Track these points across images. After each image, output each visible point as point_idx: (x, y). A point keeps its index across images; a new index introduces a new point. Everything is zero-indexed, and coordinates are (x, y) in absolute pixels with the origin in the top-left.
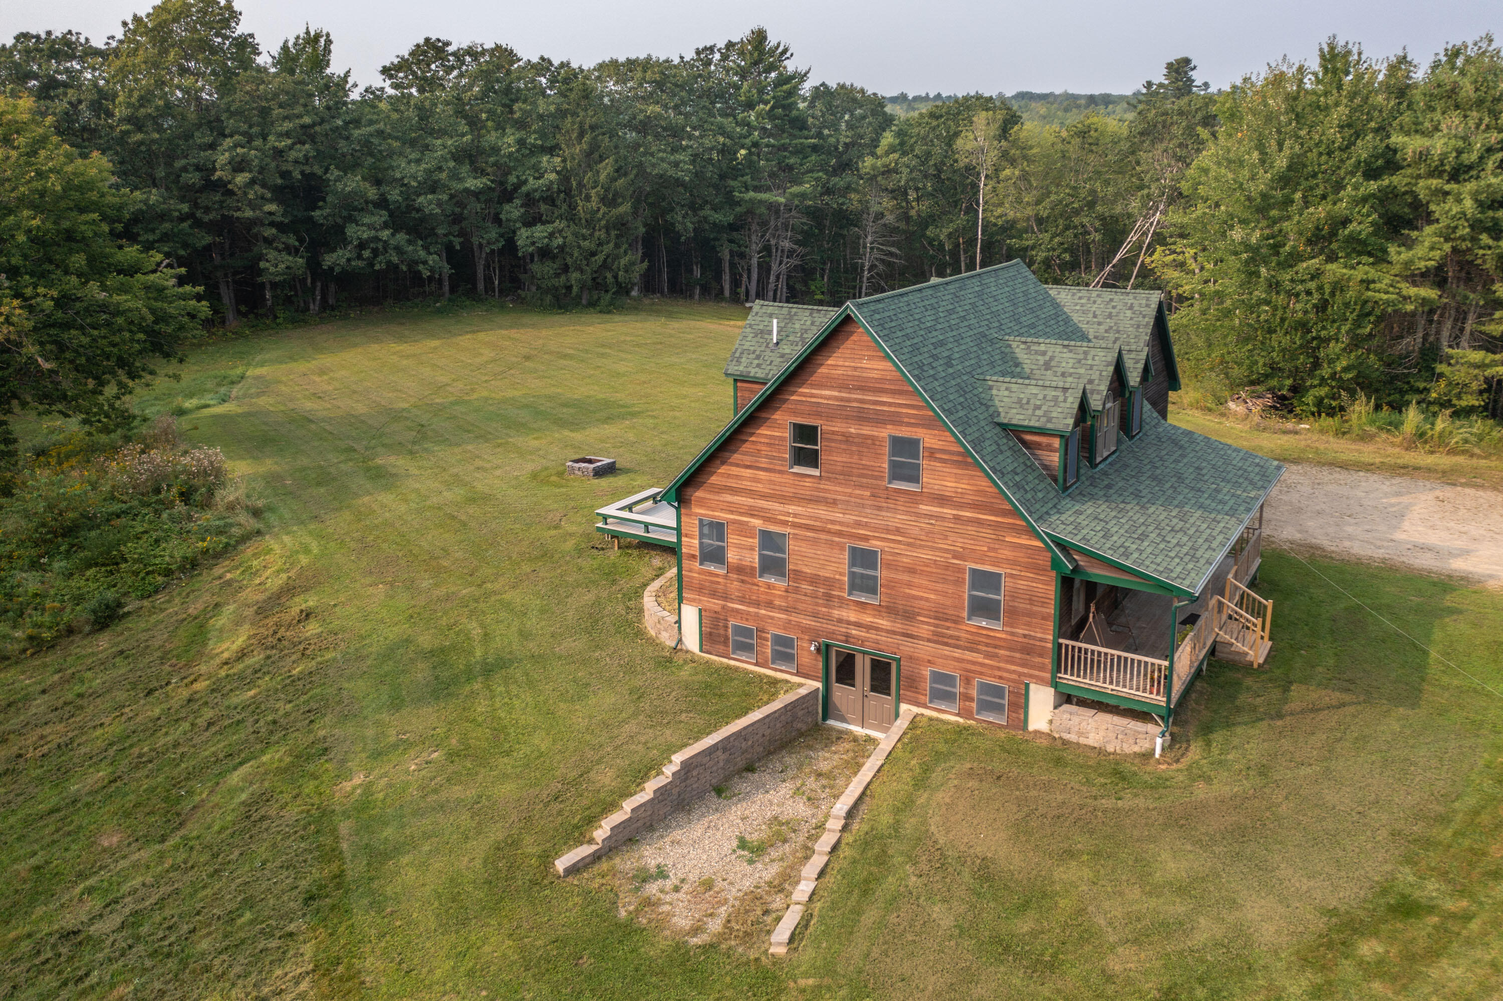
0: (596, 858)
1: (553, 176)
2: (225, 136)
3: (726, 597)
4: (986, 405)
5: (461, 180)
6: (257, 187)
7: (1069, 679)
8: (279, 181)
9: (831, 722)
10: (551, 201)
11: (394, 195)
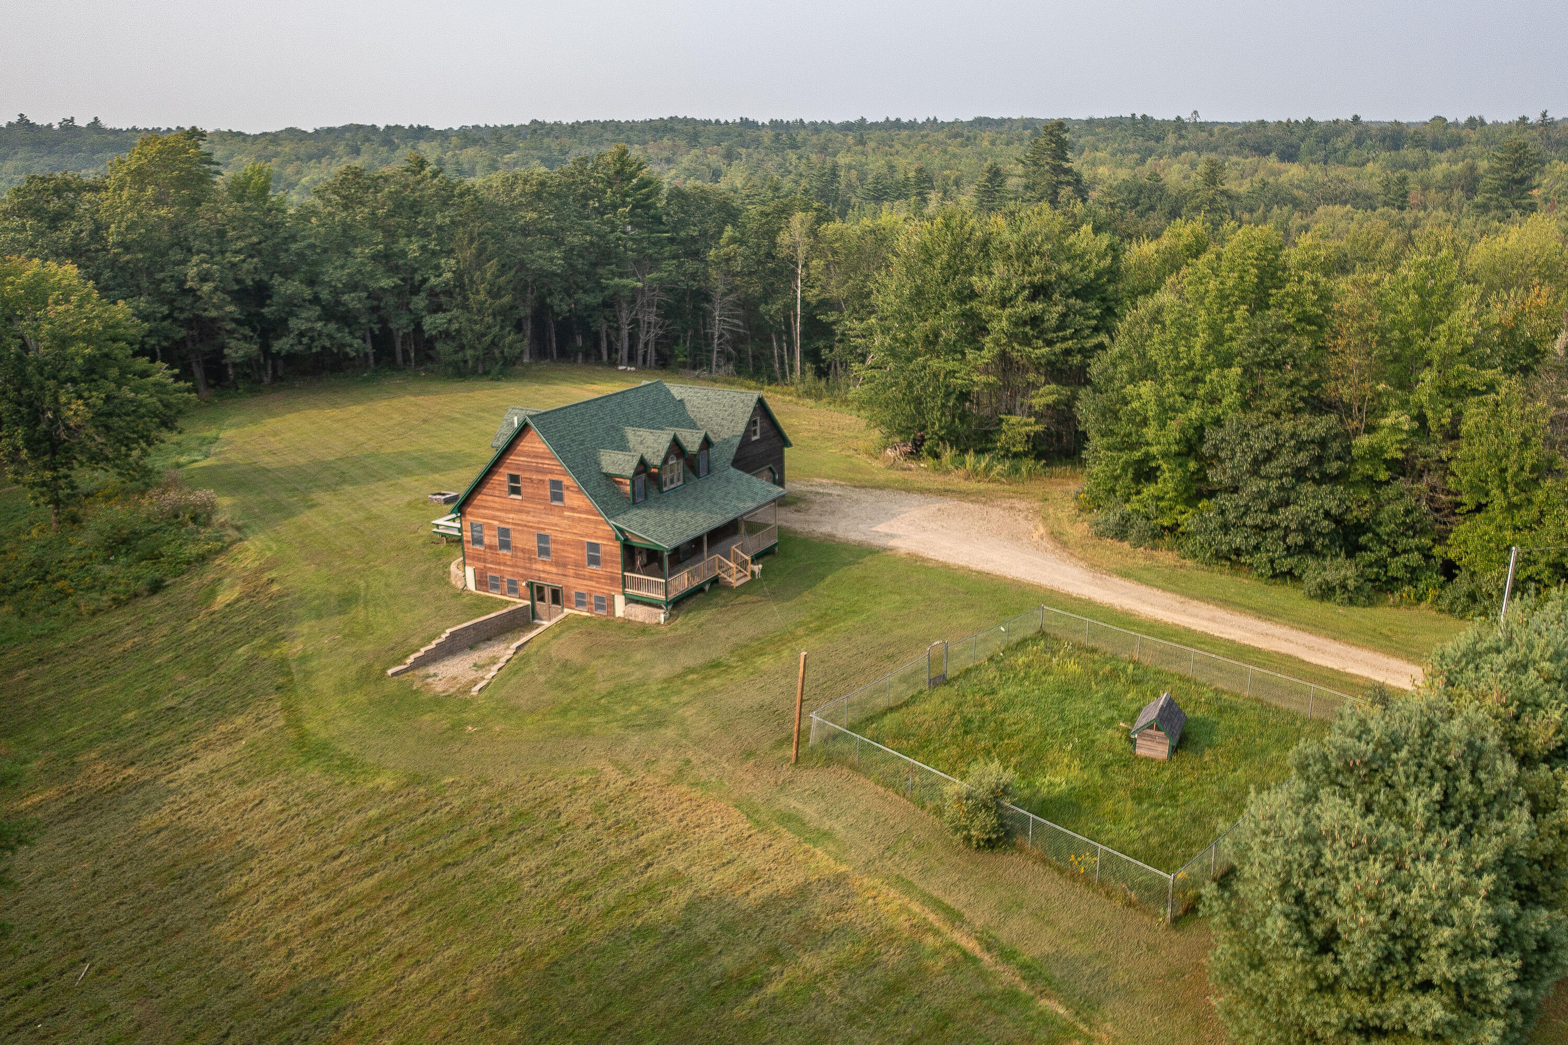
0: (406, 670)
1: (449, 275)
2: (193, 254)
3: (485, 561)
4: (598, 464)
5: (377, 280)
6: (219, 293)
7: (629, 591)
8: (236, 287)
9: (536, 621)
10: (449, 293)
11: (325, 295)
